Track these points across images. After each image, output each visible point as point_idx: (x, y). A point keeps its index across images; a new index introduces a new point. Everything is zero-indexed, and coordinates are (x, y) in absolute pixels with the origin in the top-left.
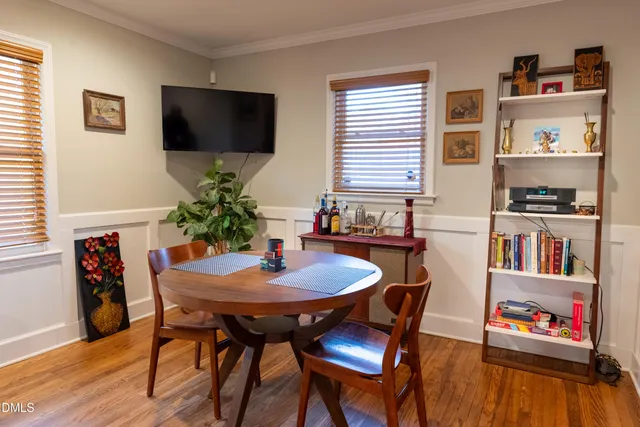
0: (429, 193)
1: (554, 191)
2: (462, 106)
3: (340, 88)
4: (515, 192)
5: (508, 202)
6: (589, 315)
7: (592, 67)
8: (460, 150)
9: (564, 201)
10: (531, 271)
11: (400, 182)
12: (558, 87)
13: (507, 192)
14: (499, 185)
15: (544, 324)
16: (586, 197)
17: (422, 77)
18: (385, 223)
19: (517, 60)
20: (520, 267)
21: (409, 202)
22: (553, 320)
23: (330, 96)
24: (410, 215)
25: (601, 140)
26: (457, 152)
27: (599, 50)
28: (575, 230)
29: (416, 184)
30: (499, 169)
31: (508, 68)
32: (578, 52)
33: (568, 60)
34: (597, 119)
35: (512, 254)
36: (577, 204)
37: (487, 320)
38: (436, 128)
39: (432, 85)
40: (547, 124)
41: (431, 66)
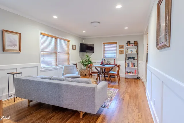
0: (117, 58)
1: (132, 57)
2: (121, 47)
3: (104, 44)
4: (128, 58)
5: (127, 59)
6: (137, 72)
7: (136, 43)
8: (121, 52)
9: (133, 58)
10: (130, 67)
11: (113, 57)
12: (133, 45)
13: (127, 58)
14: (126, 57)
15: (132, 73)
16: (136, 58)
17: (116, 43)
18: (111, 62)
19: (128, 42)
20: (129, 67)
21: (115, 59)
22: (133, 73)
23: (103, 45)
24: (115, 61)
25: (137, 52)
26: (121, 53)
27: (137, 41)
28: (135, 62)
29: (115, 57)
30: (126, 55)
31: (127, 43)
32: (135, 41)
33: (134, 42)
34: (137, 49)
35: (128, 65)
36: (135, 59)
37: (125, 73)
38: (118, 49)
39: (117, 44)
40: (132, 49)
41: (117, 42)
